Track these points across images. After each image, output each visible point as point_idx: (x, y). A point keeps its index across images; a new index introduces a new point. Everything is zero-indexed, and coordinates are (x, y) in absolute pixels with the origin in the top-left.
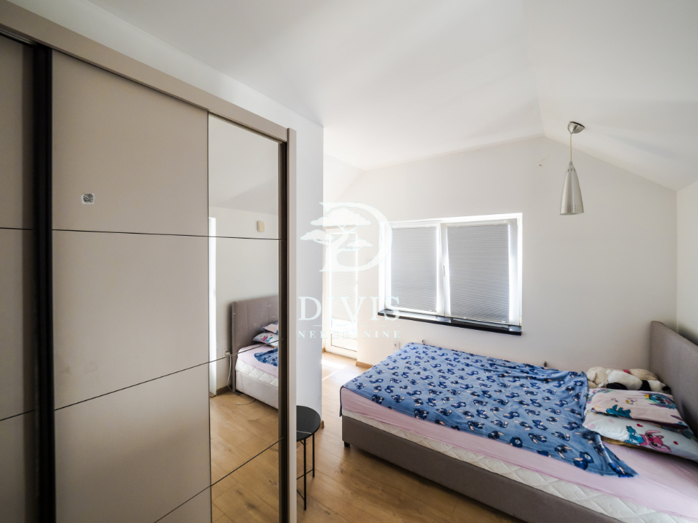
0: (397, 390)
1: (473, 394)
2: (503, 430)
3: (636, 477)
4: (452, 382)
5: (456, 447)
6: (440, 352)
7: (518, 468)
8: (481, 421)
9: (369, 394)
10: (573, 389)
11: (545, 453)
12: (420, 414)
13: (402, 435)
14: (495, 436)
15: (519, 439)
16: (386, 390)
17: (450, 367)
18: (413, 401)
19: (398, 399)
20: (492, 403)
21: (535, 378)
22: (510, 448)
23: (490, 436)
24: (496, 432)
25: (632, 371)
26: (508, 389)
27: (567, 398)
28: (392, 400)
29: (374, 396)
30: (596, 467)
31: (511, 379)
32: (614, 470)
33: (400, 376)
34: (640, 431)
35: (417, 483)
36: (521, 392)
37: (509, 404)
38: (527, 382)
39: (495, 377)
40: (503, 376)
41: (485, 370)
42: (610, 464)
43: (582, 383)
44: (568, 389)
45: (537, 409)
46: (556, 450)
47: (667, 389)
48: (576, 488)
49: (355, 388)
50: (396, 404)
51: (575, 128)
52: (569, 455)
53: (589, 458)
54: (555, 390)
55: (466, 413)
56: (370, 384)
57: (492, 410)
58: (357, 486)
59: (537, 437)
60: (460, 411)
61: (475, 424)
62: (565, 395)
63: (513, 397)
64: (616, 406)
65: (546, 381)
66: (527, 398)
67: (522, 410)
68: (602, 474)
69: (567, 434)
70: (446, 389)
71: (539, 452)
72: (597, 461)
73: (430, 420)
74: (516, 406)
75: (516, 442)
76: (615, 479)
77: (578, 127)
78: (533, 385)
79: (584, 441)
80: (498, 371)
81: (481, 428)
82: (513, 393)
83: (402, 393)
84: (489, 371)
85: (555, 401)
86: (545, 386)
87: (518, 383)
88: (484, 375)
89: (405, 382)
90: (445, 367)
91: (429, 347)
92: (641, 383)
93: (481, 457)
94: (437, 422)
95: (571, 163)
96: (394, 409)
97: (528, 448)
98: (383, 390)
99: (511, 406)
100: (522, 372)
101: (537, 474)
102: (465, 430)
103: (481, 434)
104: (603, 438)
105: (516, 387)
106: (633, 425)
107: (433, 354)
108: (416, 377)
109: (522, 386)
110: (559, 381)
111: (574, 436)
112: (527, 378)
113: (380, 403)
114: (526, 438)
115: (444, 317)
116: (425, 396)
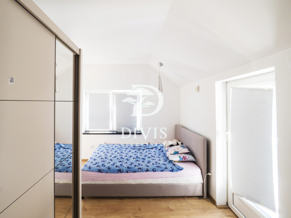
0: (107, 165)
1: (134, 158)
2: (149, 168)
3: (184, 169)
4: (125, 156)
5: (135, 179)
6: (114, 146)
7: (155, 179)
8: (141, 167)
9: (96, 170)
10: (160, 149)
11: (162, 171)
12: (120, 171)
13: (112, 183)
14: (147, 170)
15: (154, 169)
16: (102, 166)
17: (121, 151)
18: (115, 167)
19: (109, 168)
20: (141, 160)
21: (149, 148)
22: (153, 173)
23: (146, 171)
24: (147, 169)
25: (173, 140)
26: (143, 154)
27: (160, 152)
28: (107, 169)
29: (98, 170)
30: (175, 170)
31: (142, 150)
32: (179, 169)
33: (105, 159)
34: (182, 157)
35: (119, 200)
36: (147, 154)
37: (146, 159)
38: (147, 150)
39: (137, 151)
40: (139, 150)
41: (133, 149)
42: (178, 168)
43: (163, 147)
44: (159, 150)
45: (154, 158)
46: (165, 169)
47: (182, 144)
48: (171, 178)
49: (88, 169)
50: (109, 170)
51: (161, 65)
52: (168, 169)
53: (173, 168)
54: (156, 151)
55: (135, 166)
56: (94, 166)
57: (142, 162)
58: (96, 213)
59: (158, 167)
60: (133, 166)
61: (140, 168)
62: (159, 152)
63: (146, 156)
64: (175, 151)
65: (152, 148)
66: (150, 155)
67: (150, 159)
68: (177, 171)
69: (165, 163)
70: (124, 159)
71: (161, 171)
72: (175, 168)
73: (125, 172)
74: (148, 159)
75: (154, 170)
76: (180, 171)
77: (161, 64)
78: (149, 151)
79: (170, 164)
80: (137, 149)
81: (142, 169)
82: (145, 155)
83: (109, 165)
84: (134, 149)
85: (157, 154)
86: (153, 150)
87: (145, 151)
88: (133, 151)
89: (108, 161)
90: (119, 151)
91: (109, 145)
92: (177, 143)
93: (143, 180)
94: (127, 172)
95: (159, 76)
96: (109, 172)
97: (158, 171)
98: (101, 166)
99: (147, 160)
100: (144, 147)
101: (161, 179)
102: (138, 172)
103: (143, 171)
104: (174, 161)
105: (145, 153)
106: (180, 155)
107: (112, 147)
108: (111, 158)
109: (146, 152)
110: (156, 148)
111: (167, 163)
112: (146, 149)
113: (102, 172)
114: (156, 168)
115: (113, 131)
116: (118, 164)
